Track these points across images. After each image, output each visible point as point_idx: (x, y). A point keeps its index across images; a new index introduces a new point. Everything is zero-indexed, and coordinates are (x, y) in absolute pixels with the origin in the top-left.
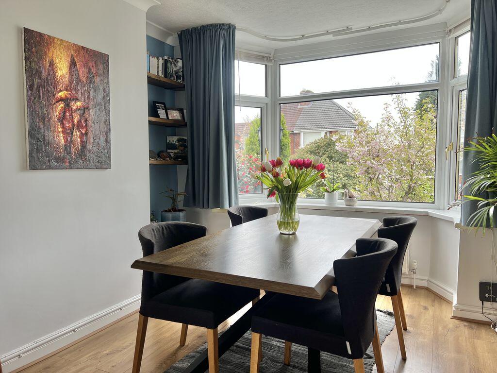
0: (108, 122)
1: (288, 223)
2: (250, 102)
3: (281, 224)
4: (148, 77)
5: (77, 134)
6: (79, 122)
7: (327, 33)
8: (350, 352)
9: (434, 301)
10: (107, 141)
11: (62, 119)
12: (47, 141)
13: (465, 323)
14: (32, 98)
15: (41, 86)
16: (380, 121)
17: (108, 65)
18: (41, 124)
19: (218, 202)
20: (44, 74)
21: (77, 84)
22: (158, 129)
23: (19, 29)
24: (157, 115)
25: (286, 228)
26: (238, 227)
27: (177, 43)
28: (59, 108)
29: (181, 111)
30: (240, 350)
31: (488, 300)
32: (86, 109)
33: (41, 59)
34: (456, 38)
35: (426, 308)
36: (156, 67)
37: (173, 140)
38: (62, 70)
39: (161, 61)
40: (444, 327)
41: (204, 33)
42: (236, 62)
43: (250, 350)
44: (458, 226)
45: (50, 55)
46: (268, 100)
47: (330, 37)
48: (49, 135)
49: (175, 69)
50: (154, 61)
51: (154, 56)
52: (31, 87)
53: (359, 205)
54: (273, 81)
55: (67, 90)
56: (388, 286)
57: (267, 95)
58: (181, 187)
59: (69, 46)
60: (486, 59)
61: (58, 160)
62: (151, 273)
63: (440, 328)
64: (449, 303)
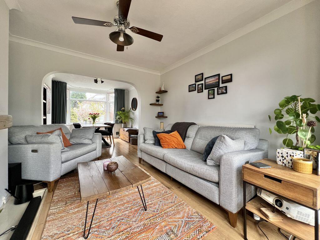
34: (109, 95)
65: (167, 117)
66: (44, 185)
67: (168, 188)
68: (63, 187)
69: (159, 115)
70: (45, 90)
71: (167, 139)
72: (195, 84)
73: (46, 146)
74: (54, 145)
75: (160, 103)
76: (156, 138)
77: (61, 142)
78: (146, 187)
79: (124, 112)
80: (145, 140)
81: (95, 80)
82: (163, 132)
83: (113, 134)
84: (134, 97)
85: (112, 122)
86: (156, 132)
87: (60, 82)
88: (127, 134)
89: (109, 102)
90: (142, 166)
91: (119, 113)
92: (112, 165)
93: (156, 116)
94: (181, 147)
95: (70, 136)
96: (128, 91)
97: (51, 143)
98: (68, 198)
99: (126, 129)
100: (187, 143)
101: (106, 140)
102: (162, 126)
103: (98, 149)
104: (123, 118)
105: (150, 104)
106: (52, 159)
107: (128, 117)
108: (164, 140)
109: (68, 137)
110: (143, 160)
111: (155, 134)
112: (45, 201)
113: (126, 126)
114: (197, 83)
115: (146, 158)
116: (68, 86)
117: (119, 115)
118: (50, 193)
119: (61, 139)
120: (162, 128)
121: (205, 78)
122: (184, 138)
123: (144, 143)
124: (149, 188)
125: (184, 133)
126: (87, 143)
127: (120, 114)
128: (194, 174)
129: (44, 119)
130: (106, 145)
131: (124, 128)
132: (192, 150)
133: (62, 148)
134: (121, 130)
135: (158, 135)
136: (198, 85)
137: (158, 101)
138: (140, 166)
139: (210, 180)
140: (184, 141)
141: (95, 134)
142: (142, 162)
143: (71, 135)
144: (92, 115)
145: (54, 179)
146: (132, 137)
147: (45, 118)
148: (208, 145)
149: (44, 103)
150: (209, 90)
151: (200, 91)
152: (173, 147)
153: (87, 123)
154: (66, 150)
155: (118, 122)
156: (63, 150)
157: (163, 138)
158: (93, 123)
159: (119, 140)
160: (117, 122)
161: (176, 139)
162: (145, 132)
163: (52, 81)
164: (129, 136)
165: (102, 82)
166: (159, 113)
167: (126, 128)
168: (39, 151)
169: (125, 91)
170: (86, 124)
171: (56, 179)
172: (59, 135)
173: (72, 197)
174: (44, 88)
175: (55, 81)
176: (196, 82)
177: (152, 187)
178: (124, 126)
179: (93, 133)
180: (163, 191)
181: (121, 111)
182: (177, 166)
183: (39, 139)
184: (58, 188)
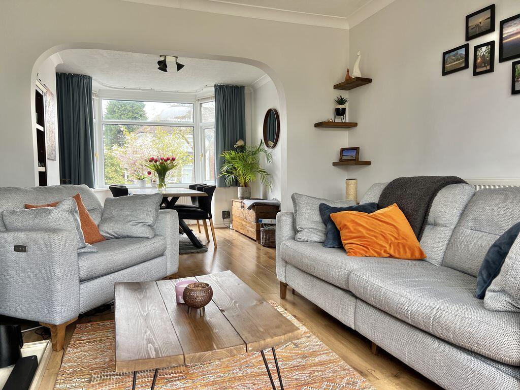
7: (140, 89)
31: (226, 218)
34: (201, 104)
65: (368, 163)
66: (44, 331)
67: (361, 373)
68: (85, 343)
69: (344, 158)
70: (39, 98)
71: (360, 229)
72: (466, 47)
73: (43, 236)
74: (61, 236)
75: (347, 118)
76: (329, 226)
77: (78, 228)
78: (295, 363)
79: (242, 152)
80: (295, 231)
81: (159, 63)
82: (351, 209)
83: (211, 217)
84: (271, 107)
85: (210, 182)
86: (328, 207)
87: (76, 75)
88: (252, 215)
89: (201, 124)
90: (288, 306)
91: (228, 156)
92: (196, 291)
93: (336, 160)
94: (409, 255)
95: (99, 215)
96: (255, 90)
97: (54, 231)
98: (96, 369)
99: (248, 203)
100: (430, 241)
101: (195, 232)
102: (352, 191)
103: (168, 253)
104: (240, 170)
105: (318, 125)
106: (58, 269)
107: (252, 167)
108: (351, 232)
109: (95, 219)
110: (293, 290)
111: (326, 212)
112: (46, 368)
113: (250, 193)
114: (474, 43)
115: (300, 284)
116: (95, 85)
117: (229, 163)
118: (58, 353)
119: (76, 220)
120: (352, 197)
121: (502, 23)
122: (418, 226)
123: (294, 238)
124: (304, 367)
125: (421, 212)
126: (141, 235)
127: (232, 159)
128: (440, 336)
129: (40, 173)
130: (194, 246)
131: (243, 198)
132: (446, 265)
133: (81, 245)
134: (236, 205)
135: (337, 217)
136: (477, 48)
137: (340, 112)
138: (283, 306)
139: (492, 355)
140: (419, 237)
141: (162, 212)
142: (289, 296)
143: (102, 214)
144: (156, 161)
145: (64, 320)
146: (265, 224)
147: (42, 169)
148: (494, 246)
149: (38, 130)
150: (514, 64)
151: (484, 69)
152: (380, 255)
153: (147, 186)
154: (90, 250)
155: (227, 181)
156: (83, 250)
157: (350, 225)
158: (161, 186)
159: (231, 234)
160: (222, 182)
161: (393, 229)
162: (295, 207)
163: (57, 74)
164: (257, 221)
165: (180, 67)
166: (343, 150)
167: (249, 198)
168: (29, 249)
169: (246, 91)
170: (143, 187)
171: (69, 319)
172: (72, 212)
173: (104, 368)
174: (37, 92)
175: (65, 74)
176: (469, 38)
177: (311, 366)
178: (243, 193)
179: (157, 210)
180: (343, 378)
181: (234, 149)
182: (386, 309)
183: (28, 220)
184: (74, 344)
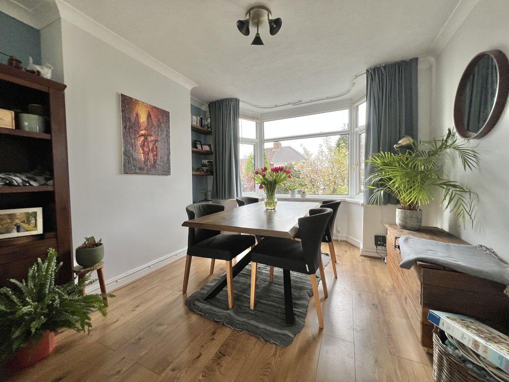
0: (169, 149)
1: (271, 203)
2: (248, 141)
3: (267, 204)
4: (192, 126)
5: (151, 155)
6: (153, 148)
7: (289, 104)
8: (308, 271)
9: (350, 248)
10: (168, 159)
11: (143, 146)
12: (134, 158)
13: (368, 258)
14: (126, 133)
15: (131, 127)
16: (317, 154)
17: (169, 118)
18: (131, 148)
19: (230, 196)
20: (133, 120)
21: (151, 127)
22: (197, 155)
23: (117, 94)
24: (197, 148)
25: (270, 206)
26: (242, 207)
27: (208, 110)
28: (141, 140)
29: (210, 146)
30: (244, 275)
31: (380, 245)
32: (156, 141)
33: (131, 112)
34: (358, 106)
35: (346, 251)
36: (196, 121)
37: (205, 162)
38: (143, 119)
39: (199, 118)
40: (356, 261)
41: (222, 104)
42: (240, 120)
43: (250, 276)
44: (362, 205)
45: (136, 110)
46: (258, 141)
47: (290, 106)
48: (135, 155)
49: (206, 123)
50: (194, 118)
51: (195, 115)
52: (125, 127)
53: (308, 196)
54: (260, 130)
55: (146, 130)
56: (326, 237)
57: (257, 138)
58: (210, 187)
59: (147, 106)
60: (375, 115)
61: (141, 169)
62: (194, 229)
63: (354, 261)
64: (358, 248)
89: (357, 129)
91: (378, 162)
131: (405, 227)
134: (391, 238)
